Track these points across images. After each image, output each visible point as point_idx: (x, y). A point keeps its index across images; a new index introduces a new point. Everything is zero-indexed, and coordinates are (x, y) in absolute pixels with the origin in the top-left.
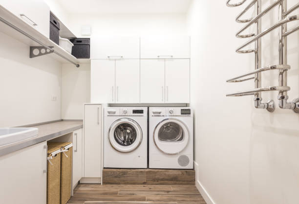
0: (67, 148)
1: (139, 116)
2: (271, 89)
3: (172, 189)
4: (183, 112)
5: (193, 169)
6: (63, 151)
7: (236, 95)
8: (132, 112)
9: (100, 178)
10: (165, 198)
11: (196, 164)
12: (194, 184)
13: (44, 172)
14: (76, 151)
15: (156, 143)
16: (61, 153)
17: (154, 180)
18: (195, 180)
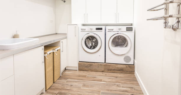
0: (56, 50)
1: (100, 31)
2: (169, 16)
3: (119, 76)
4: (128, 29)
5: (134, 65)
6: (54, 51)
7: (153, 19)
8: (95, 29)
9: (77, 67)
10: (114, 80)
11: (135, 61)
12: (134, 74)
13: (43, 62)
14: (62, 51)
15: (110, 48)
16: (53, 53)
17: (109, 70)
18: (134, 71)
